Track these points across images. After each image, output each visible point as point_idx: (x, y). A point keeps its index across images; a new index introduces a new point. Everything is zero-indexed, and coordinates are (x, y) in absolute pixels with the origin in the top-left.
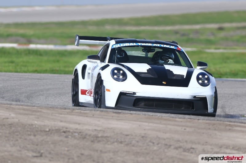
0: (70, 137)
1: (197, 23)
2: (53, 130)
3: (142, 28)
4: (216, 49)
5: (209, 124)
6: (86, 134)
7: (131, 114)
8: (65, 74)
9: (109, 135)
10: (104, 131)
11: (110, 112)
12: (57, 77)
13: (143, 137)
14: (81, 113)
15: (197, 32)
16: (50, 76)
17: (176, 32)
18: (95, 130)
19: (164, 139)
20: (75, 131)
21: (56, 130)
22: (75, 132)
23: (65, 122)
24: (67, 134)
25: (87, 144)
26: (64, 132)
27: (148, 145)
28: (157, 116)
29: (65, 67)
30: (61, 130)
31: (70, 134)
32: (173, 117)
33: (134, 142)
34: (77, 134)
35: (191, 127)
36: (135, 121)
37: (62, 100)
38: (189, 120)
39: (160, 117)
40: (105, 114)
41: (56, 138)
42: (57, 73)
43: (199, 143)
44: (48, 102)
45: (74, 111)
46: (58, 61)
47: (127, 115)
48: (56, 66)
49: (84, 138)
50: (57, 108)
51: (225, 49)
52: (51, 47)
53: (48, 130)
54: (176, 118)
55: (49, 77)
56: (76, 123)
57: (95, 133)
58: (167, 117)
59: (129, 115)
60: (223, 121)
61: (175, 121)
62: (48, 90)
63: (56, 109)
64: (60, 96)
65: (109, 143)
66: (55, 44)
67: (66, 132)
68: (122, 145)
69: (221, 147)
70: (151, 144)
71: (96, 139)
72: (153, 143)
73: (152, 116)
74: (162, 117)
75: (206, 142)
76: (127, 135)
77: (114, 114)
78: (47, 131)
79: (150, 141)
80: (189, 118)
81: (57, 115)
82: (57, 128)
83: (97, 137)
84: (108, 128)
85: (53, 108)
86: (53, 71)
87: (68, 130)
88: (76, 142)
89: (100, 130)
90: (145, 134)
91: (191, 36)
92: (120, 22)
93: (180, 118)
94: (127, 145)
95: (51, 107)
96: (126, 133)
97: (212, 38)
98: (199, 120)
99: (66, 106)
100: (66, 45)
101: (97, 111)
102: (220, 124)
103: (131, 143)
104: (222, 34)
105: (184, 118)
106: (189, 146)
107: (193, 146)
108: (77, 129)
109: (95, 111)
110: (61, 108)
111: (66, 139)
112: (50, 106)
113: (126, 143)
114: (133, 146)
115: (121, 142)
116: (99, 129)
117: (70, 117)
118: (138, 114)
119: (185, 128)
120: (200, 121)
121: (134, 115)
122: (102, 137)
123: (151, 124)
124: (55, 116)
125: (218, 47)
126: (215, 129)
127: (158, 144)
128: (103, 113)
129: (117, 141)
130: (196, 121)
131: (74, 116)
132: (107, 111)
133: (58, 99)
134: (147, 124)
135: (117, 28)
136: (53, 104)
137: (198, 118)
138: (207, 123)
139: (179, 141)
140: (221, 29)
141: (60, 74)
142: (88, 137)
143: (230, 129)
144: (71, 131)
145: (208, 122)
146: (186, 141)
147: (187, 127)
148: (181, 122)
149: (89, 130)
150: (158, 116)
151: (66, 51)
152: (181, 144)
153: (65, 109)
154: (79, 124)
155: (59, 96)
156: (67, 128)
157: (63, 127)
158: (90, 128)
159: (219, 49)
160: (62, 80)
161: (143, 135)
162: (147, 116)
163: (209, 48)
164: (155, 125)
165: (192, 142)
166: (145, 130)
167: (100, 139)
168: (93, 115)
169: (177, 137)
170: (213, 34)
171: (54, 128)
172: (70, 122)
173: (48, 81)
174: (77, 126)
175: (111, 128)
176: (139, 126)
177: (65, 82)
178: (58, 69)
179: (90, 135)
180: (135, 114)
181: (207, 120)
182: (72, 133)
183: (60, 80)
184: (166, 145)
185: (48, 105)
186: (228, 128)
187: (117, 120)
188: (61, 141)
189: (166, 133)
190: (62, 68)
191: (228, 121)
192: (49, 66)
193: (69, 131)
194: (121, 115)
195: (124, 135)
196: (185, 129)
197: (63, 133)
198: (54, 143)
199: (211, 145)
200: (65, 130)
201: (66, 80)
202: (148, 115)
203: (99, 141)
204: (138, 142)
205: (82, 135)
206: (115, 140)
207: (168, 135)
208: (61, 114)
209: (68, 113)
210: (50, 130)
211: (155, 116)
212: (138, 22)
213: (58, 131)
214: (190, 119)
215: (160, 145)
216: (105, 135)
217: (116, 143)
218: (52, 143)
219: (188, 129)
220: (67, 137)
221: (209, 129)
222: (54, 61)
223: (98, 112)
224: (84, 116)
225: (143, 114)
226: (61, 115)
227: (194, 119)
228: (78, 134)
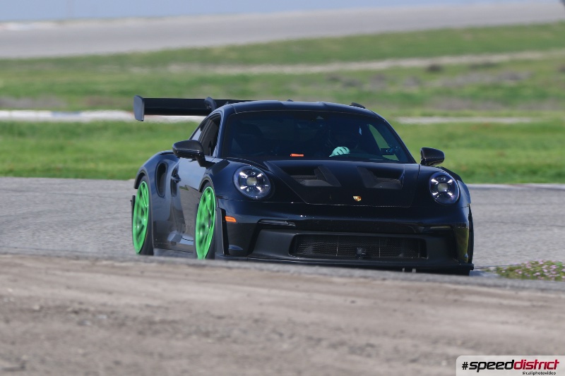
0: (88, 323)
1: (381, 57)
2: (49, 308)
3: (255, 70)
4: (424, 115)
5: (408, 289)
6: (127, 317)
7: (229, 268)
8: (76, 177)
9: (177, 317)
10: (167, 309)
11: (181, 263)
12: (59, 184)
13: (256, 321)
14: (113, 267)
15: (379, 77)
16: (43, 182)
17: (333, 79)
18: (148, 306)
19: (306, 326)
20: (100, 308)
21: (57, 307)
22: (101, 312)
23: (78, 288)
24: (83, 316)
25: (128, 338)
26: (76, 312)
27: (269, 340)
28: (288, 271)
29: (77, 161)
30: (68, 307)
31: (90, 316)
32: (325, 275)
33: (236, 333)
34: (104, 317)
35: (366, 297)
36: (238, 284)
37: (71, 239)
38: (362, 280)
39: (296, 275)
40: (171, 269)
41: (57, 325)
42: (60, 177)
43: (385, 334)
44: (37, 244)
45: (98, 263)
46: (62, 149)
47: (218, 272)
48: (57, 160)
49: (122, 325)
50: (58, 257)
51: (445, 115)
52: (45, 115)
53: (37, 307)
54: (332, 276)
55: (41, 184)
56: (102, 291)
57: (147, 313)
58: (311, 274)
59: (226, 270)
60: (441, 282)
61: (331, 283)
62: (38, 214)
63: (57, 260)
64: (65, 230)
65: (179, 336)
66: (55, 109)
67: (78, 312)
68: (210, 341)
69: (435, 342)
70: (276, 337)
71: (149, 326)
72: (281, 335)
73: (278, 271)
74: (300, 273)
75: (402, 332)
76: (220, 318)
77: (191, 270)
78: (34, 311)
79: (274, 331)
80: (361, 277)
81: (59, 273)
82: (58, 303)
83: (152, 323)
84: (177, 302)
85: (49, 256)
86: (49, 172)
87: (84, 307)
88: (102, 334)
89: (159, 307)
90: (262, 314)
91: (368, 87)
92: (204, 57)
93: (342, 276)
94: (221, 339)
95: (44, 256)
96: (217, 312)
97: (414, 90)
98: (384, 279)
99: (80, 252)
100: (77, 110)
101: (152, 261)
102: (433, 289)
103: (229, 336)
104: (437, 82)
105: (351, 276)
106: (362, 340)
107: (373, 341)
108: (104, 305)
109: (145, 262)
110: (68, 258)
111: (79, 328)
112: (42, 253)
113: (218, 335)
114: (235, 342)
115: (207, 334)
116: (155, 303)
117: (87, 278)
118: (245, 268)
119: (353, 299)
120: (387, 283)
121: (235, 271)
122: (163, 322)
123: (274, 292)
124: (54, 275)
125: (428, 110)
126: (422, 302)
127: (291, 337)
128: (164, 268)
129: (198, 332)
130: (379, 282)
131: (99, 276)
132: (174, 263)
133: (61, 236)
134: (264, 291)
135: (196, 70)
136: (51, 247)
137: (382, 277)
138: (403, 288)
139: (338, 329)
140: (434, 69)
141: (67, 177)
142: (129, 323)
143: (456, 301)
144: (92, 309)
145: (405, 284)
146: (356, 330)
147: (359, 296)
148: (345, 284)
149: (133, 306)
150: (292, 271)
151: (78, 125)
152: (345, 337)
153: (77, 258)
154: (110, 293)
155: (64, 228)
156: (81, 303)
157: (72, 301)
158: (136, 302)
159: (430, 115)
160: (70, 192)
161: (257, 316)
162: (265, 272)
163: (409, 115)
164: (284, 293)
165: (371, 332)
166: (261, 304)
167: (158, 327)
168: (142, 272)
169: (334, 319)
170: (417, 82)
171: (51, 304)
172: (88, 289)
173: (37, 194)
174: (105, 298)
175: (184, 302)
176: (249, 295)
177: (77, 195)
178: (60, 165)
179: (135, 319)
180: (239, 268)
181: (403, 280)
182: (94, 315)
183: (65, 192)
184: (310, 338)
185: (37, 249)
186: (451, 297)
187: (198, 282)
188: (69, 332)
189: (309, 311)
190: (71, 165)
191: (450, 282)
192: (40, 160)
193: (87, 311)
194: (206, 272)
195: (212, 316)
196: (353, 302)
197: (73, 316)
198: (53, 338)
199: (413, 337)
200: (77, 306)
201: (80, 192)
202: (268, 270)
203: (156, 333)
204: (245, 332)
205: (116, 319)
206: (194, 328)
207: (313, 317)
208: (68, 271)
209: (84, 269)
210: (42, 308)
211: (284, 272)
212: (244, 55)
213: (61, 310)
214: (365, 277)
215: (296, 339)
216: (170, 317)
217: (194, 337)
218: (48, 339)
219: (360, 302)
220: (81, 323)
221: (409, 300)
222: (53, 149)
223: (153, 265)
224: (122, 275)
225: (256, 268)
226: (68, 274)
227: (374, 279)
228: (109, 317)
